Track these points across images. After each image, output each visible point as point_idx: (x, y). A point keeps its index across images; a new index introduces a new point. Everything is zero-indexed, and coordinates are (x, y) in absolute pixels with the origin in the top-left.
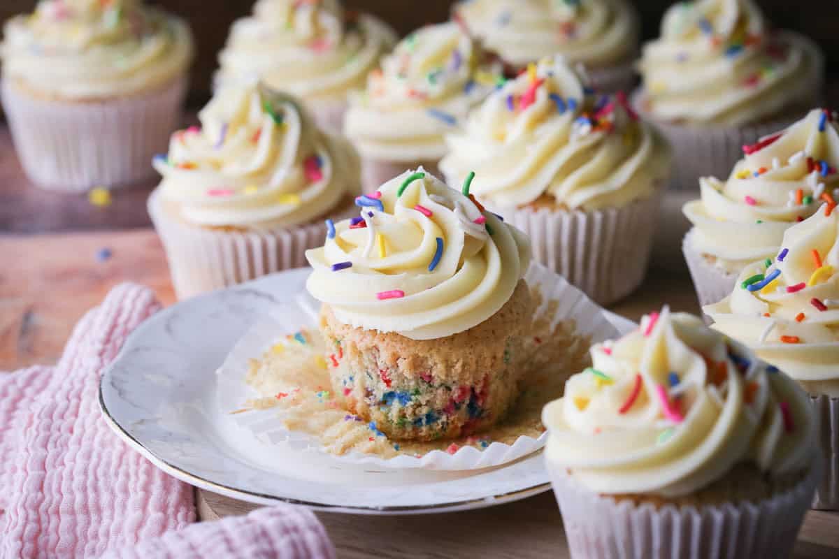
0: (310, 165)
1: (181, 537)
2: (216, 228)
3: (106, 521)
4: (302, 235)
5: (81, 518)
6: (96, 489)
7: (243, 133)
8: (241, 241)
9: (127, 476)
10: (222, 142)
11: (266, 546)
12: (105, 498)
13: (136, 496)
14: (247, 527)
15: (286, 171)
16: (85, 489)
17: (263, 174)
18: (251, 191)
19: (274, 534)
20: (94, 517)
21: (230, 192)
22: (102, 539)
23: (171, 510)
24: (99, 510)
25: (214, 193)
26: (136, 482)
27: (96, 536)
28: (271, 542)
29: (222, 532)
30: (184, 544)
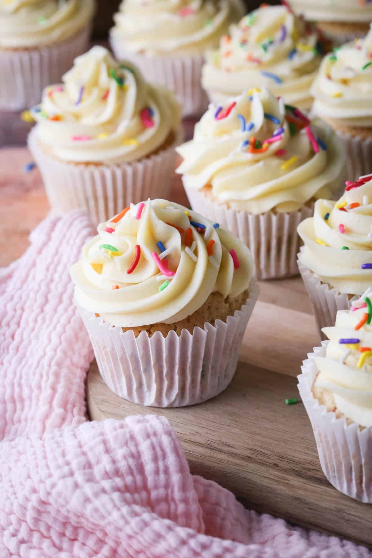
0: (145, 115)
2: (78, 164)
4: (140, 167)
5: (9, 406)
6: (20, 385)
7: (96, 93)
8: (97, 173)
9: (41, 376)
10: (80, 101)
12: (26, 392)
15: (127, 122)
16: (13, 385)
17: (111, 124)
18: (103, 137)
20: (19, 406)
21: (89, 138)
22: (23, 423)
23: (69, 406)
24: (22, 400)
25: (76, 138)
26: (47, 380)
27: (19, 421)
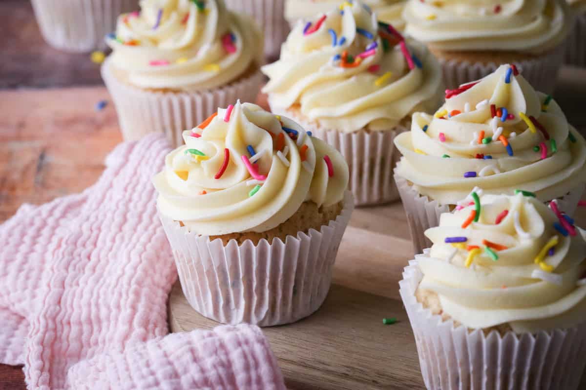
0: (226, 40)
1: (159, 346)
2: (155, 90)
3: (104, 330)
4: (221, 94)
5: (86, 328)
6: (97, 305)
7: (174, 17)
8: (175, 100)
9: (120, 295)
10: (158, 24)
11: (223, 358)
12: (103, 312)
13: (126, 312)
14: (209, 339)
15: (208, 47)
16: (89, 305)
17: (191, 49)
18: (182, 62)
19: (230, 346)
20: (96, 328)
21: (167, 63)
22: (101, 345)
23: (151, 326)
24: (99, 321)
25: (154, 63)
26: (126, 300)
27: (96, 343)
28: (227, 354)
29: (189, 343)
30: (160, 352)
